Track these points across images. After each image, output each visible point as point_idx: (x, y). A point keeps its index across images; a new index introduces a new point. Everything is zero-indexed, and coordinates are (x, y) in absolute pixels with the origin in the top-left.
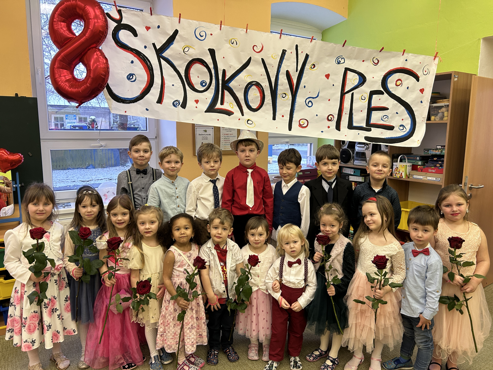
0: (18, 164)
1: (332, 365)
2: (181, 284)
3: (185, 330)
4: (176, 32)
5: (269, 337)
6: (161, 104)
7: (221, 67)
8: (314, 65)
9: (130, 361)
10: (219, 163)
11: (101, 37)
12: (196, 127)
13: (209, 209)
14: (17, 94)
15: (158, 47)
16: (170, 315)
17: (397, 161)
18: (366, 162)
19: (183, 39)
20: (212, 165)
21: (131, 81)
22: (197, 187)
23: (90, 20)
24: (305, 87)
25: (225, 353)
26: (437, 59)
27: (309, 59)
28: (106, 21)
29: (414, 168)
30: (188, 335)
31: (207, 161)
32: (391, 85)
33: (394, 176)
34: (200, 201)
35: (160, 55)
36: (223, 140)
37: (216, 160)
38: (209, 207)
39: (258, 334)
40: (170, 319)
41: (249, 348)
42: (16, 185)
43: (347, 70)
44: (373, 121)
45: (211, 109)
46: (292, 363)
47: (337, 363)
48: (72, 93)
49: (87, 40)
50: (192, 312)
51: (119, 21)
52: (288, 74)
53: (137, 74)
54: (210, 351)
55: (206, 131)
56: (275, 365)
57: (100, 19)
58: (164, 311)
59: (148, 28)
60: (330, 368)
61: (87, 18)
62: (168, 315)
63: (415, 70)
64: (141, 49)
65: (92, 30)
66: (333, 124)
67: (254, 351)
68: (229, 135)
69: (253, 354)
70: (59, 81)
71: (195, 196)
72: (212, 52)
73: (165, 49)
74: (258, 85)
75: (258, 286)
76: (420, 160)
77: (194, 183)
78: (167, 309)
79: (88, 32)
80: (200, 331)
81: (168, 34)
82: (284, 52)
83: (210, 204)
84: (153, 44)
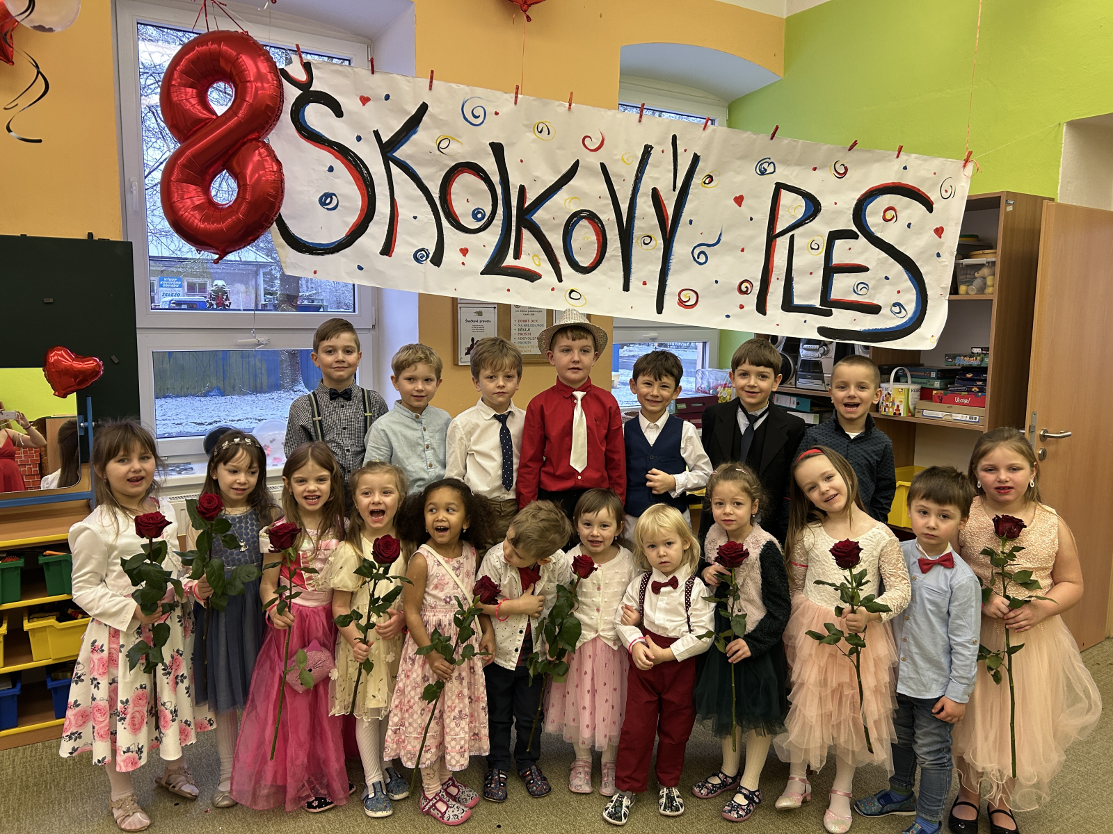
0: (91, 379)
1: (748, 805)
2: (440, 625)
3: (448, 721)
4: (423, 108)
5: (616, 742)
6: (390, 256)
7: (515, 181)
8: (711, 177)
9: (323, 792)
10: (516, 379)
11: (270, 118)
12: (459, 305)
13: (492, 475)
14: (90, 235)
15: (385, 139)
16: (414, 688)
17: (888, 381)
18: (824, 382)
19: (439, 123)
20: (501, 383)
21: (328, 209)
22: (467, 428)
23: (248, 84)
24: (691, 222)
25: (523, 777)
26: (970, 166)
27: (701, 164)
28: (281, 85)
29: (925, 394)
30: (453, 732)
31: (491, 375)
32: (873, 219)
33: (883, 413)
34: (472, 457)
35: (388, 154)
36: (517, 332)
37: (509, 374)
38: (491, 472)
39: (593, 736)
40: (413, 698)
41: (572, 770)
42: (86, 424)
43: (779, 187)
44: (835, 295)
45: (494, 267)
46: (663, 800)
47: (757, 801)
48: (206, 233)
49: (240, 125)
50: (461, 683)
51: (305, 86)
52: (655, 195)
53: (340, 195)
54: (491, 775)
55: (480, 314)
56: (626, 802)
57: (269, 82)
58: (402, 680)
59: (365, 100)
60: (744, 810)
61: (241, 81)
62: (409, 688)
63: (924, 189)
64: (349, 143)
65: (251, 105)
66: (751, 300)
67: (582, 776)
68: (530, 323)
69: (581, 782)
70: (180, 209)
71: (463, 447)
72: (498, 150)
73: (399, 142)
74: (592, 218)
75: (597, 632)
76: (938, 378)
77: (462, 420)
78: (408, 676)
79: (243, 108)
80: (475, 726)
81: (406, 112)
82: (648, 150)
83: (494, 465)
84: (374, 131)
